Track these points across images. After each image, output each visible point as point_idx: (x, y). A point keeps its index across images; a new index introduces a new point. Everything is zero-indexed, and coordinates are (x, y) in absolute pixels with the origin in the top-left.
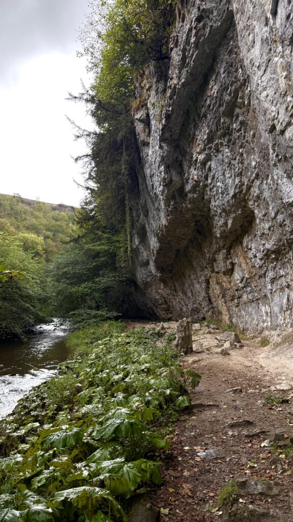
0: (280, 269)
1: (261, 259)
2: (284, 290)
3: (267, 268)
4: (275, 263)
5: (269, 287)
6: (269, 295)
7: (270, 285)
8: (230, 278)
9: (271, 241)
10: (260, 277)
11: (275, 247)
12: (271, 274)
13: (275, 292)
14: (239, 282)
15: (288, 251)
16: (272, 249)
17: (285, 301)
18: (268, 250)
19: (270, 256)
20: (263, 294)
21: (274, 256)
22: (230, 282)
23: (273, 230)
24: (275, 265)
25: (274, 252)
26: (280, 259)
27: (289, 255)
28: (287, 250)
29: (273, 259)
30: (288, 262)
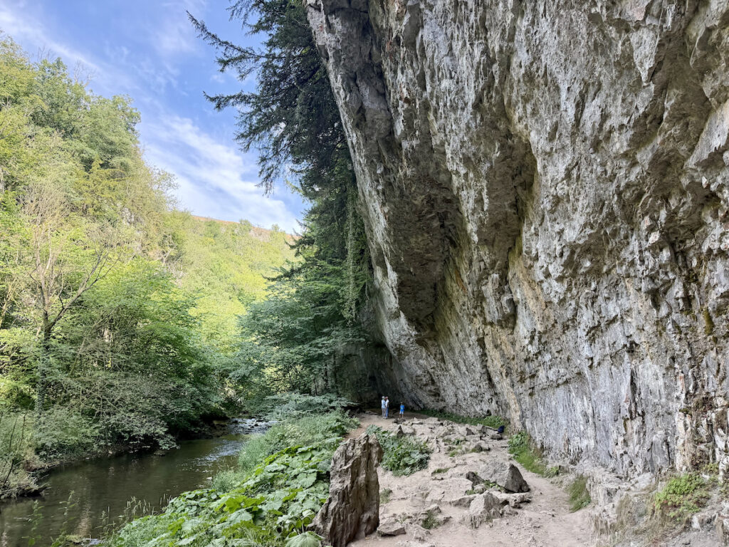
0: (608, 299)
1: (560, 279)
2: (622, 359)
3: (577, 304)
4: (593, 285)
5: (586, 351)
6: (586, 371)
7: (586, 345)
8: (512, 334)
9: (577, 216)
10: (566, 327)
11: (589, 231)
12: (586, 317)
13: (599, 364)
14: (527, 341)
15: (626, 237)
16: (581, 242)
17: (625, 389)
18: (573, 247)
19: (578, 266)
20: (576, 371)
21: (588, 264)
22: (513, 344)
23: (578, 177)
24: (595, 290)
25: (587, 250)
26: (605, 269)
27: (631, 248)
28: (622, 233)
29: (589, 272)
30: (628, 276)
